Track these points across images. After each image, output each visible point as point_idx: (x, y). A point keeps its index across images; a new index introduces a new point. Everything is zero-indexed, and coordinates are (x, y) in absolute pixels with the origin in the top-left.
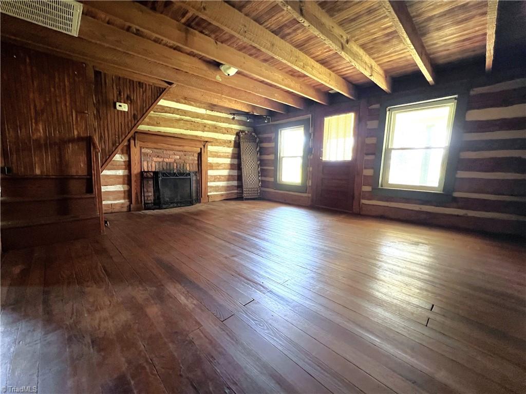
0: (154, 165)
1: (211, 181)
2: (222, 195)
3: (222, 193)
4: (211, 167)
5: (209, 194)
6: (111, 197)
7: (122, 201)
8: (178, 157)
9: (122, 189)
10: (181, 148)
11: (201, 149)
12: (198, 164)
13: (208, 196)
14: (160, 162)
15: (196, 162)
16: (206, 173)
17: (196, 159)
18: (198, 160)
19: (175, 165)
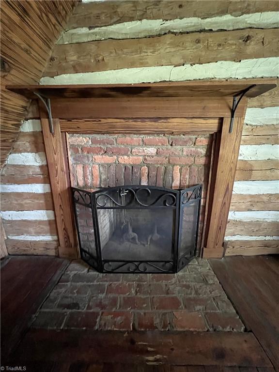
0: (96, 173)
1: (239, 210)
2: (266, 245)
3: (268, 238)
4: (248, 172)
5: (227, 239)
6: (31, 230)
7: (48, 238)
8: (152, 150)
9: (46, 219)
10: (160, 125)
11: (221, 120)
12: (207, 166)
13: (224, 245)
14: (109, 165)
15: (202, 161)
16: (229, 190)
17: (203, 151)
18: (208, 155)
19: (145, 169)
